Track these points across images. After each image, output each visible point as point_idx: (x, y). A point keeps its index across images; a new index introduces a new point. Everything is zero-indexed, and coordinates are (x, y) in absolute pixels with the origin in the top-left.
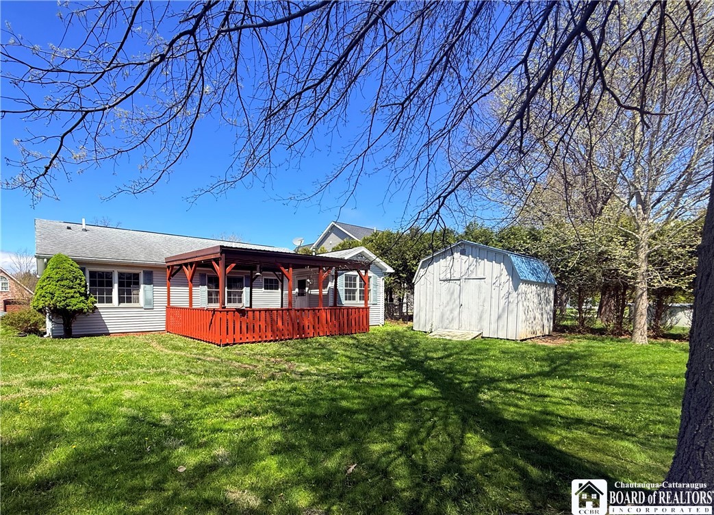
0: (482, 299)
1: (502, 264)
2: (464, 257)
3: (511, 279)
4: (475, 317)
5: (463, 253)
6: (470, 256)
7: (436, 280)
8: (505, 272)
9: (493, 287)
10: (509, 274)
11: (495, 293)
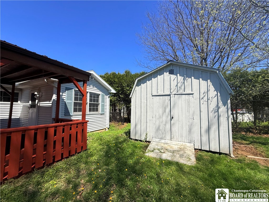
0: (191, 112)
1: (209, 81)
2: (173, 76)
3: (219, 94)
4: (186, 129)
5: (171, 72)
6: (178, 75)
7: (149, 95)
8: (212, 88)
9: (202, 102)
10: (216, 90)
11: (204, 107)
